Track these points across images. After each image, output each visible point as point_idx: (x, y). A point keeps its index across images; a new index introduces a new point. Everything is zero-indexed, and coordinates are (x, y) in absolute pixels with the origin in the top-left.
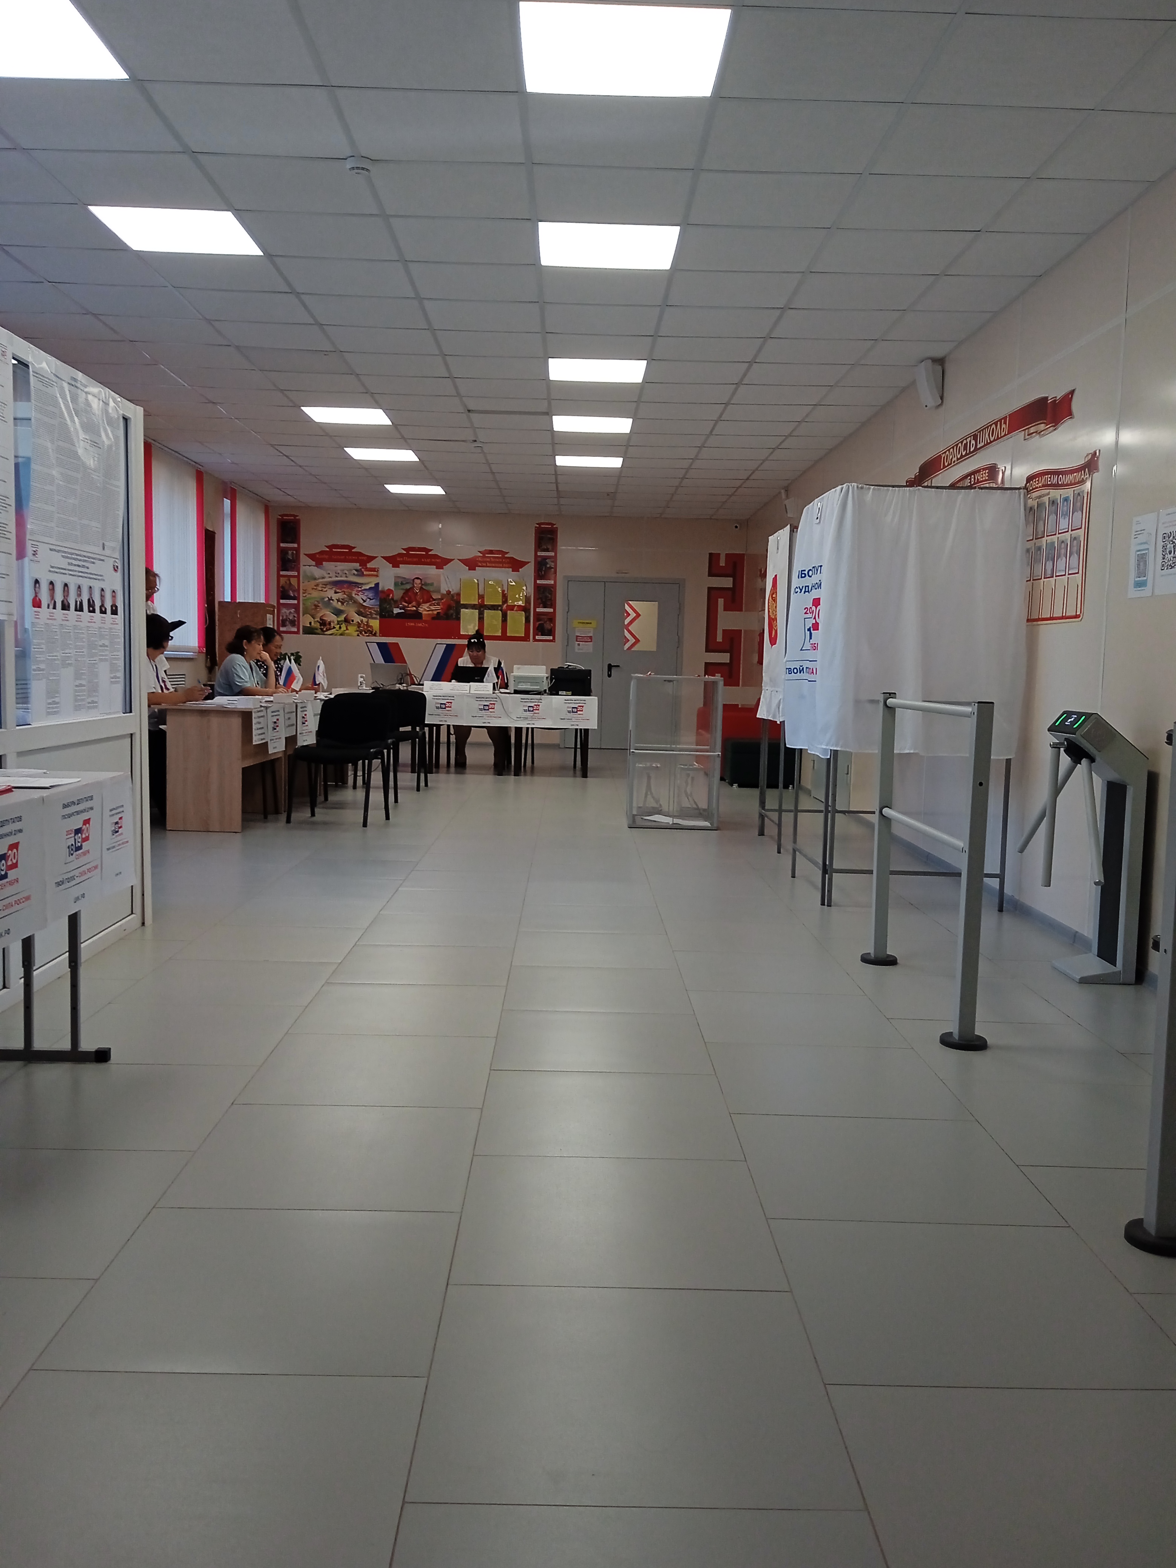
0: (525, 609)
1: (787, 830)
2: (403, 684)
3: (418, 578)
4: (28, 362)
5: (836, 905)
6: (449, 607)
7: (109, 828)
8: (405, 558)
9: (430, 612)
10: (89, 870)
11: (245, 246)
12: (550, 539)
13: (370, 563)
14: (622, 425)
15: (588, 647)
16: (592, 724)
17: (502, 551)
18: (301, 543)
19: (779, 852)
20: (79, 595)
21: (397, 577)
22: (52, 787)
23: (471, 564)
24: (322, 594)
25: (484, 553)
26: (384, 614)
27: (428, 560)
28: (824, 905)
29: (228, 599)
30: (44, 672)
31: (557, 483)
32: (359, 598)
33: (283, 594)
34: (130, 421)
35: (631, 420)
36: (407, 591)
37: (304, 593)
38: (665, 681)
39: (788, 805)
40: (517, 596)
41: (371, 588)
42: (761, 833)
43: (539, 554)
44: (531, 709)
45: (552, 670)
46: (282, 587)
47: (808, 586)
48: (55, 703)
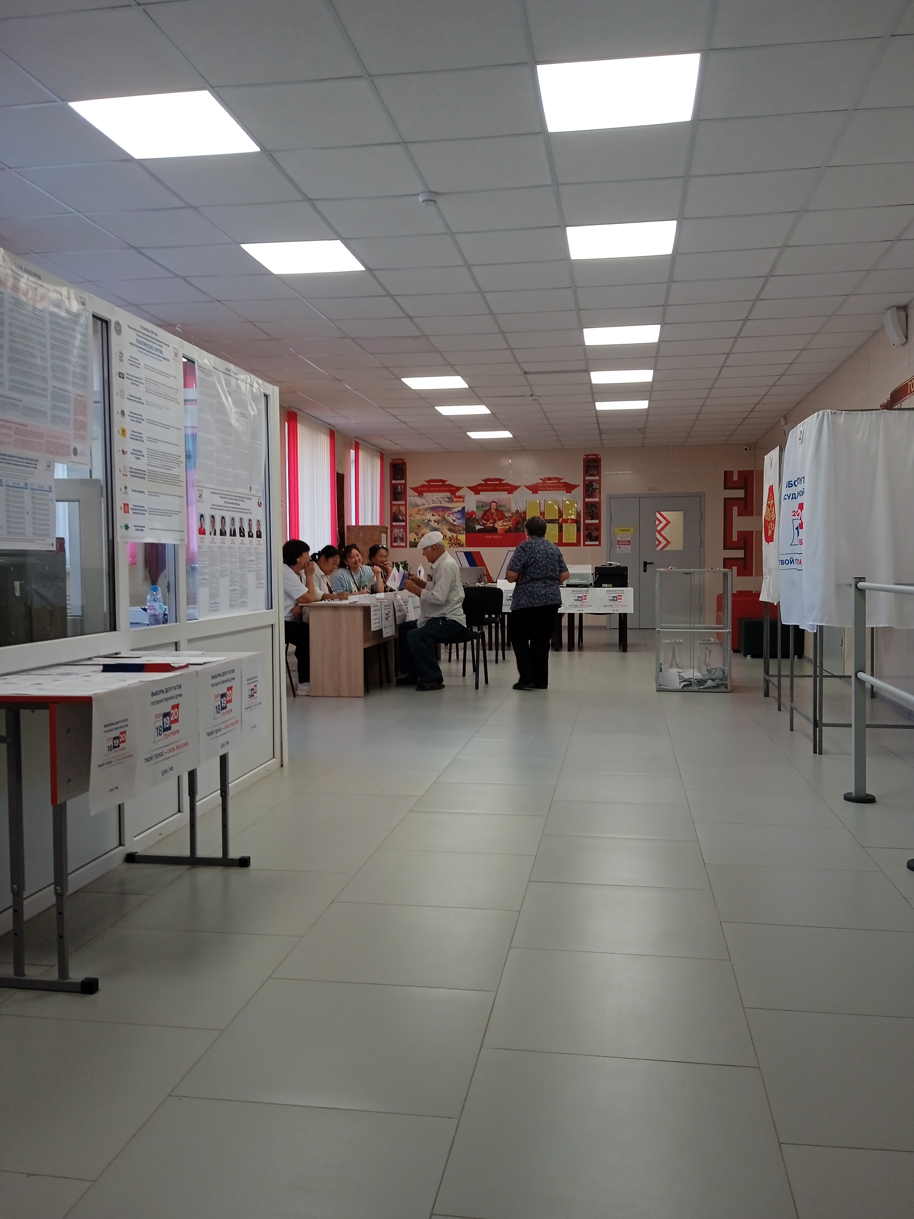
0: (577, 522)
1: (786, 692)
2: (481, 582)
3: (494, 502)
4: (194, 359)
5: (827, 753)
6: (518, 523)
7: (246, 693)
8: (485, 487)
9: (504, 527)
10: (232, 724)
11: (352, 264)
12: (595, 466)
13: (458, 492)
14: (645, 376)
15: (627, 549)
16: (629, 609)
17: (558, 478)
18: (407, 480)
19: (780, 710)
20: (233, 524)
21: (478, 502)
22: (205, 663)
23: (534, 489)
24: (423, 517)
25: (544, 480)
26: (469, 530)
27: (502, 488)
28: (817, 753)
29: (353, 524)
30: (208, 581)
31: (598, 423)
32: (450, 519)
33: (395, 518)
34: (269, 397)
35: (652, 371)
36: (486, 512)
37: (410, 517)
38: (684, 573)
39: (786, 671)
40: (570, 512)
41: (459, 511)
42: (767, 695)
43: (587, 478)
44: (580, 599)
45: (596, 568)
46: (394, 513)
47: (795, 494)
48: (215, 603)
